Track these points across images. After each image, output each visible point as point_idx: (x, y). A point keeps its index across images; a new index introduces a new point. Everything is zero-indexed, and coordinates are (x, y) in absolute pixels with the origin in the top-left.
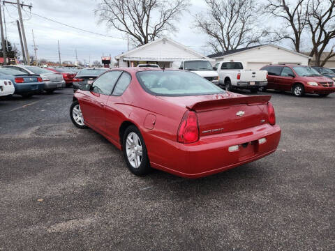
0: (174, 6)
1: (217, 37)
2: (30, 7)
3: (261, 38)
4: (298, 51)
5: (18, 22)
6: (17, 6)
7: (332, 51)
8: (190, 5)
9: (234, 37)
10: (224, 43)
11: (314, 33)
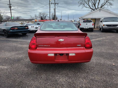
2: (58, 4)
5: (54, 9)
6: (54, 4)
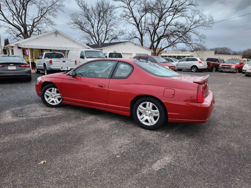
0: (50, 4)
1: (90, 33)
3: (119, 37)
4: (142, 45)
7: (161, 47)
8: (63, 6)
9: (102, 34)
10: (95, 38)
11: (151, 36)
